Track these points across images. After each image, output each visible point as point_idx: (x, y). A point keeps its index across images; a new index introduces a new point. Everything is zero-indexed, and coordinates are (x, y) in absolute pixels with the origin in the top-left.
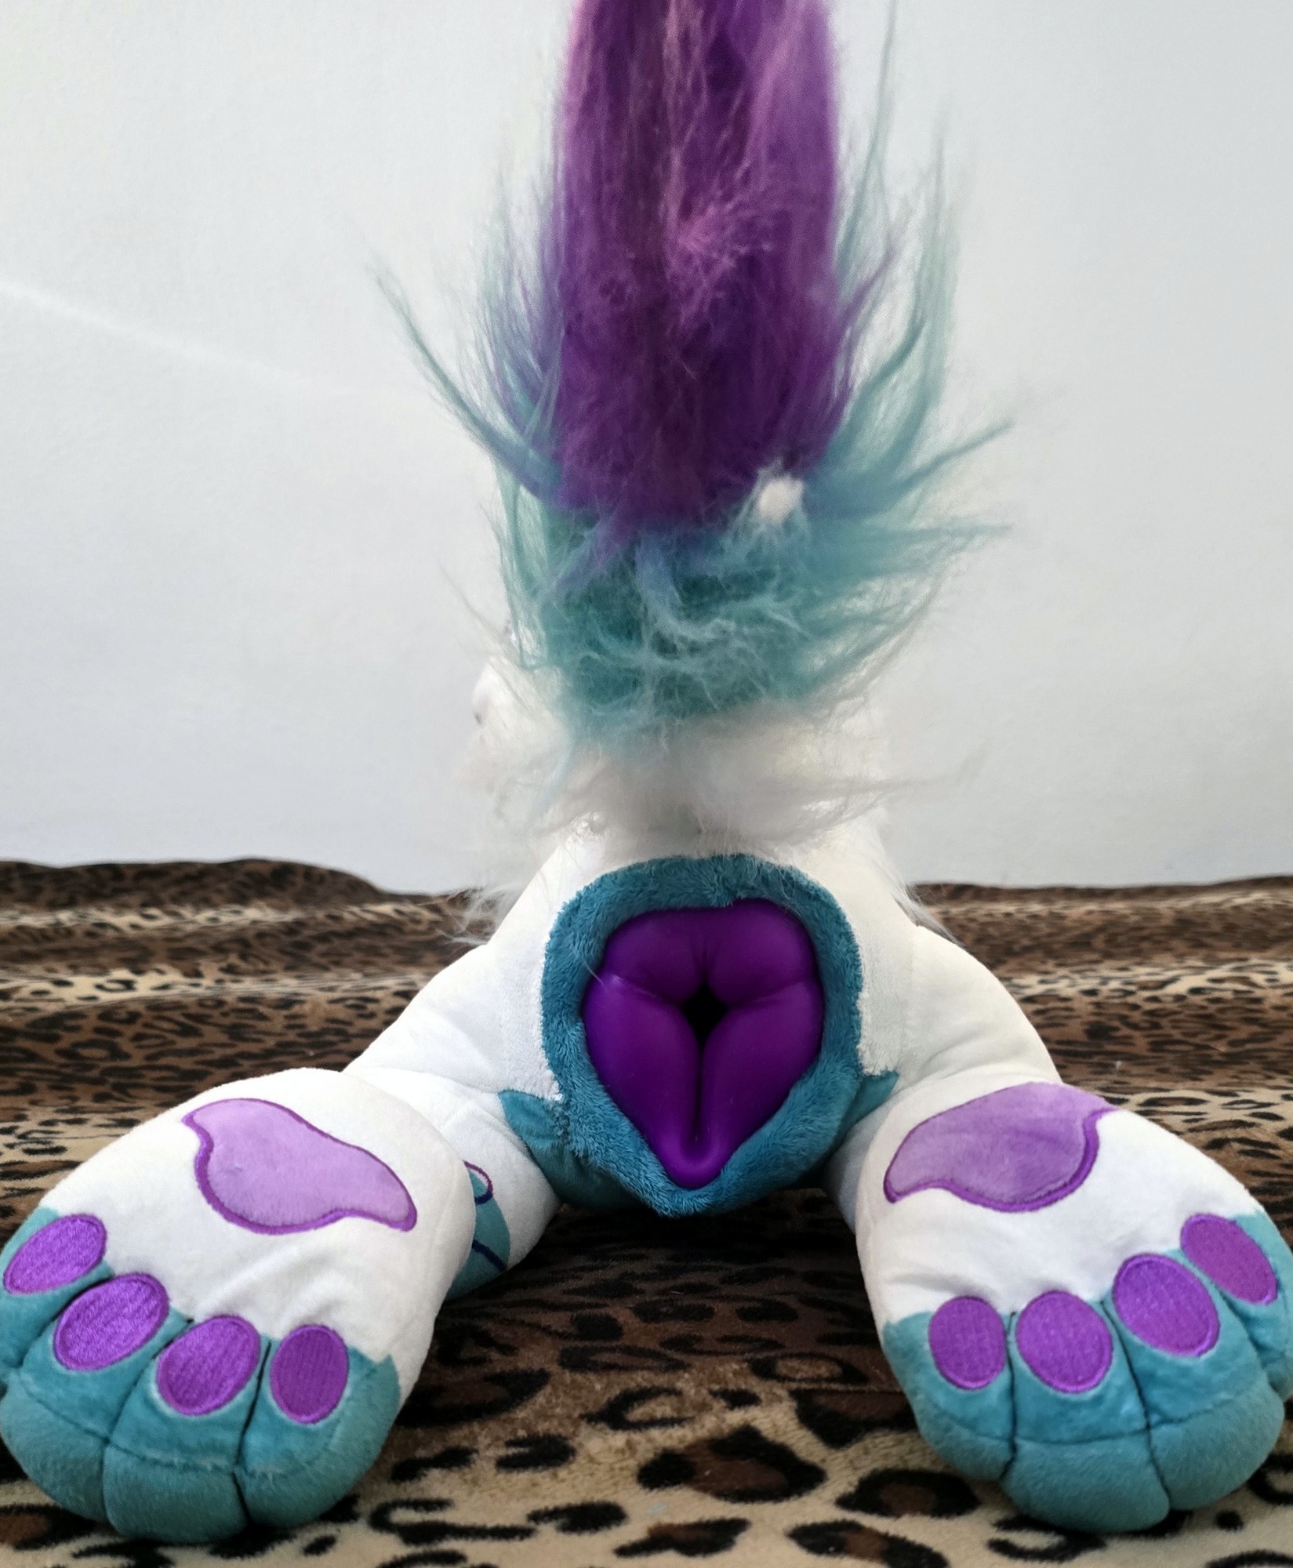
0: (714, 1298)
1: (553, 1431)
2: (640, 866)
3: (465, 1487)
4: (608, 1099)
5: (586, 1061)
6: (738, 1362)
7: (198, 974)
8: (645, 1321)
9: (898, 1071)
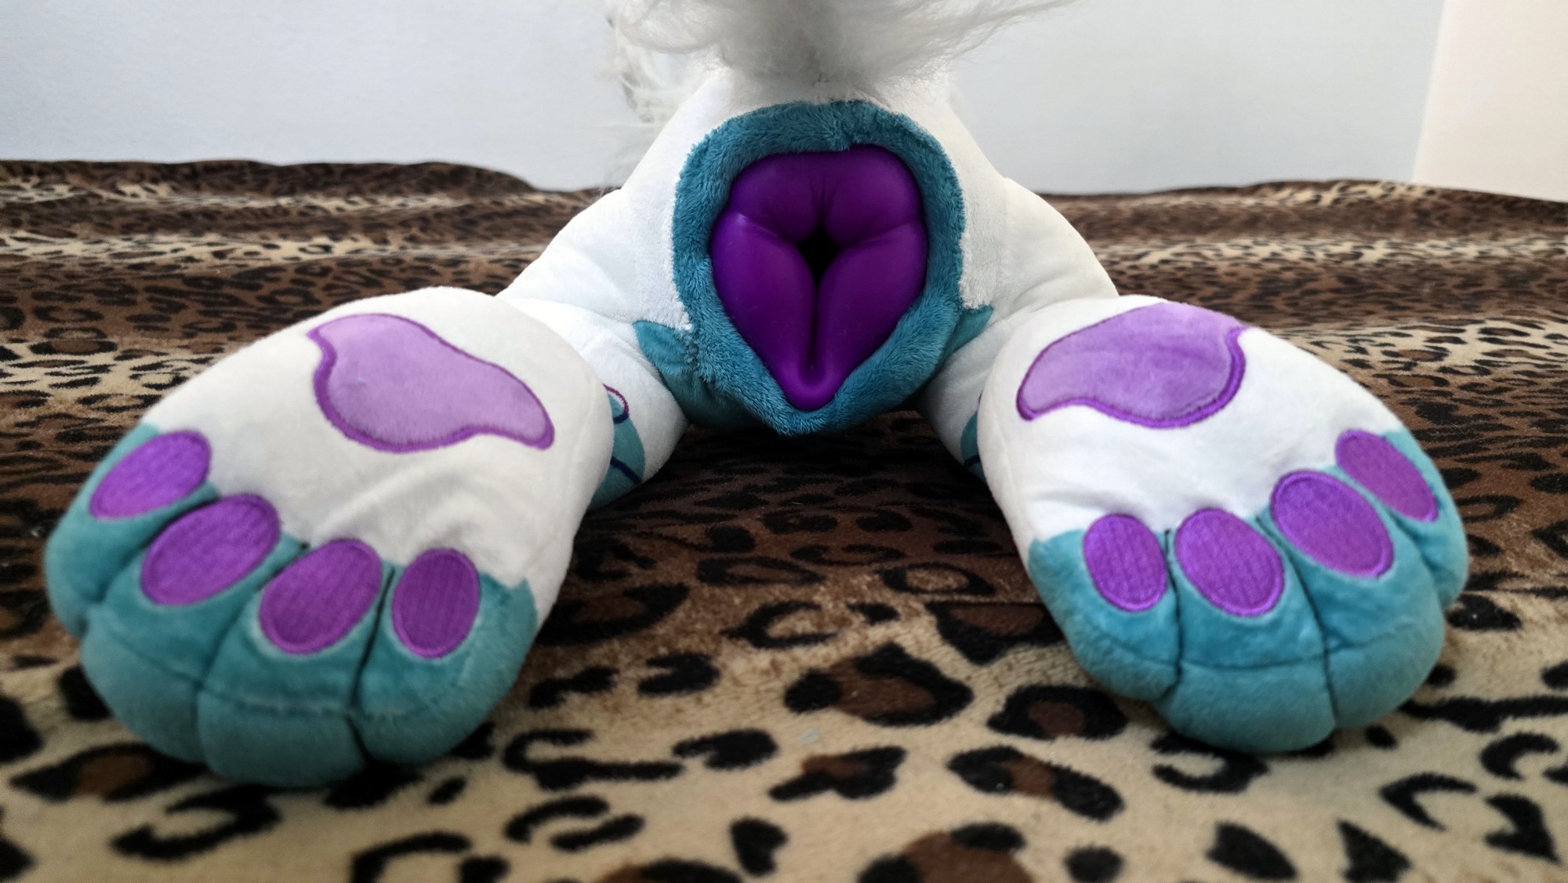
0: (834, 509)
1: (694, 649)
2: (763, 111)
3: (606, 714)
4: (733, 330)
5: (713, 294)
6: (869, 574)
7: (385, 242)
8: (775, 533)
9: (993, 305)
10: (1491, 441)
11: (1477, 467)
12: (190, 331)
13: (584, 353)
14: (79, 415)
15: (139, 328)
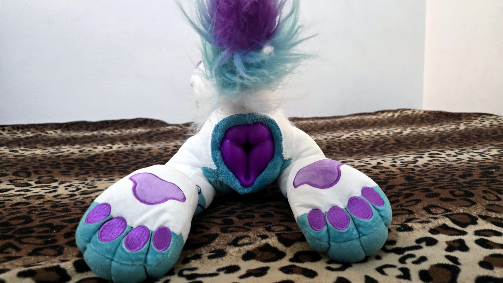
0: (254, 213)
1: (220, 248)
3: (201, 264)
4: (227, 168)
5: (222, 160)
6: (262, 228)
7: (127, 144)
8: (239, 220)
9: (292, 158)
10: (419, 185)
11: (414, 192)
12: (77, 175)
13: (190, 177)
14: (54, 200)
15: (63, 175)
